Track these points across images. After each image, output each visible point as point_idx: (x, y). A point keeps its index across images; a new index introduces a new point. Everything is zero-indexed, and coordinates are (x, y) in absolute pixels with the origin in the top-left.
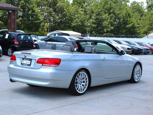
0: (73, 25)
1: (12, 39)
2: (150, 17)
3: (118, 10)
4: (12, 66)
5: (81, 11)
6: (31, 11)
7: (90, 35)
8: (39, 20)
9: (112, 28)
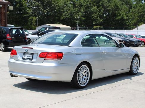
0: (62, 18)
1: (4, 33)
2: (139, 9)
3: (107, 2)
4: (13, 61)
5: (70, 4)
6: (19, 5)
7: (79, 28)
8: (27, 13)
9: (101, 20)
